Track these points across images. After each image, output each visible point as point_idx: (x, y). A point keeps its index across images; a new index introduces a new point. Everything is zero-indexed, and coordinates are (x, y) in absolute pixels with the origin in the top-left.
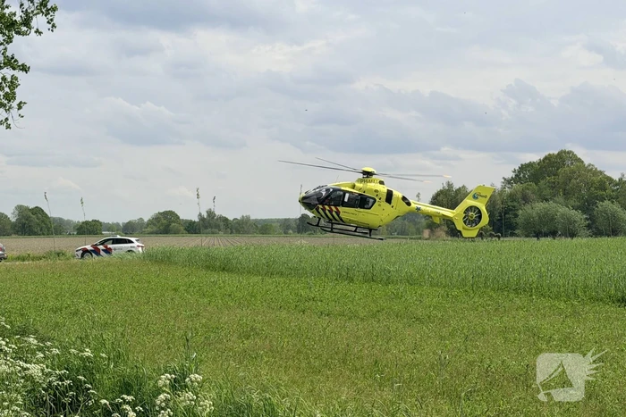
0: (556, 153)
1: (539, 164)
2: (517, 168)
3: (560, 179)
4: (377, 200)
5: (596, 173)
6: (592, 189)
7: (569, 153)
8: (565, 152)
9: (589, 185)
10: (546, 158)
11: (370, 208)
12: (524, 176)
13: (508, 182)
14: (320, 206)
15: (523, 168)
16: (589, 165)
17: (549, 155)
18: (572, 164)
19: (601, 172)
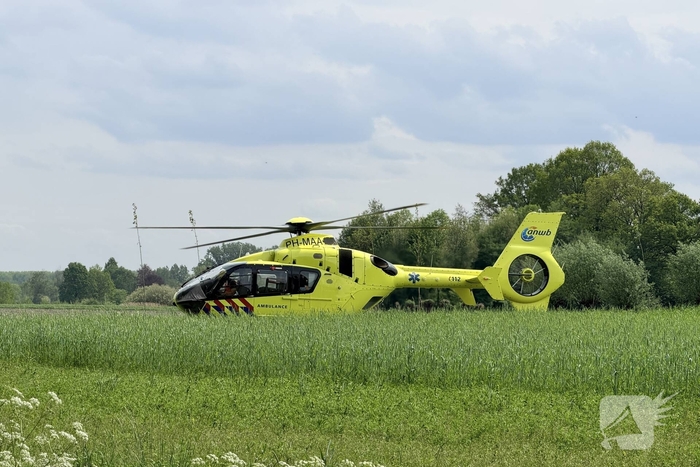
0: (581, 147)
1: (547, 169)
2: (505, 177)
3: (590, 198)
4: (323, 272)
5: (658, 187)
6: (652, 219)
7: (606, 147)
8: (598, 146)
9: (645, 211)
10: (561, 158)
11: (311, 290)
12: (519, 193)
13: (488, 202)
14: (212, 303)
15: (517, 176)
16: (645, 172)
17: (568, 151)
18: (611, 169)
19: (667, 187)
